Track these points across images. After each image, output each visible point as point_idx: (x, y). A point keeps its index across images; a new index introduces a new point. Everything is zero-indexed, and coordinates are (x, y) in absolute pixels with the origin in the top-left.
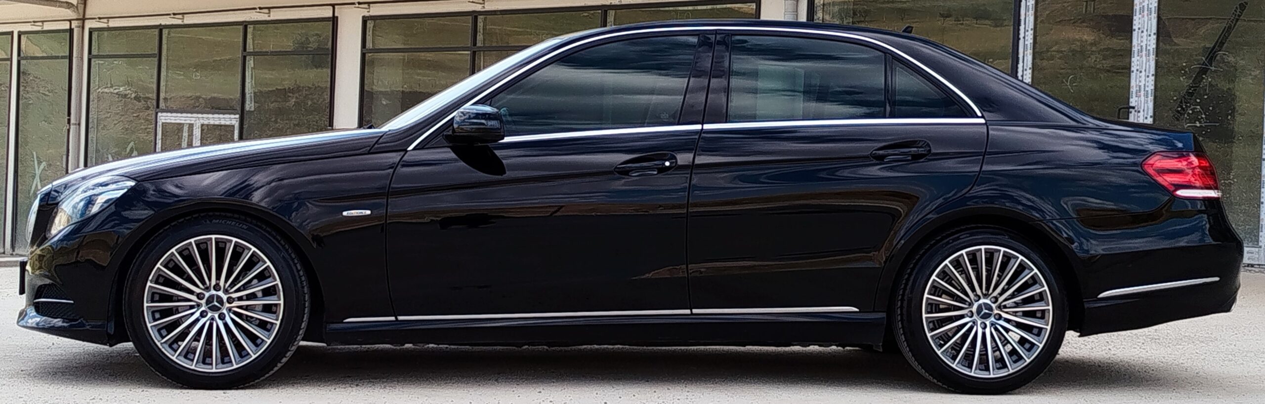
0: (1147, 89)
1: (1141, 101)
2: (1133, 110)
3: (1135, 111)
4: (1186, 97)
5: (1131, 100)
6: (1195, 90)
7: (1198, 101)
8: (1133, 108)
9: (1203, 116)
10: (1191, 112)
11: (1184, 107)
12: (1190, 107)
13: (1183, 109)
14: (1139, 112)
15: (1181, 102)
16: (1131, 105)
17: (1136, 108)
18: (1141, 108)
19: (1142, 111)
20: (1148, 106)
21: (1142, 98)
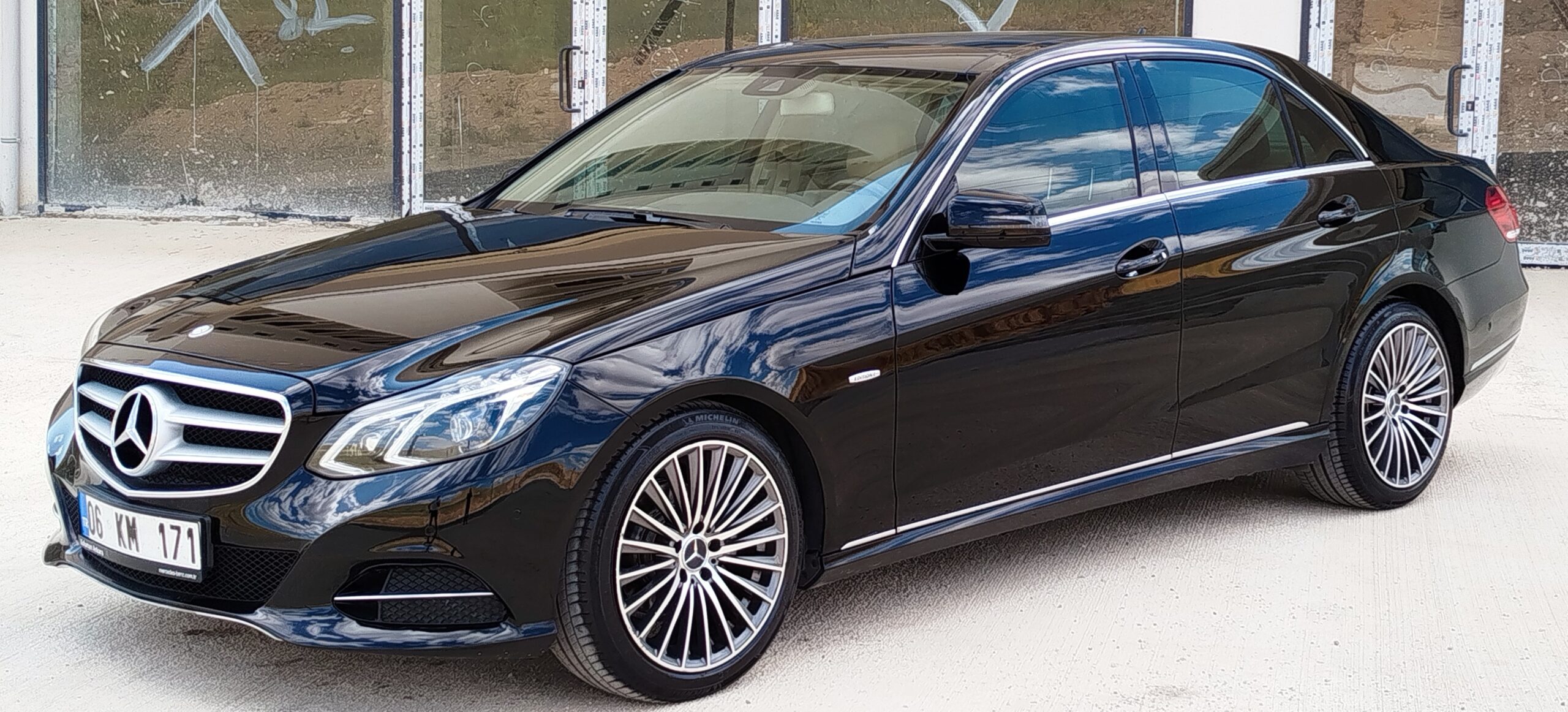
0: (596, 25)
1: (589, 40)
2: (578, 52)
3: (581, 52)
4: (652, 36)
5: (574, 38)
6: (664, 28)
7: (669, 41)
8: (578, 48)
9: (677, 60)
10: (659, 54)
11: (650, 48)
12: (657, 48)
13: (647, 50)
14: (586, 53)
15: (645, 42)
16: (574, 44)
17: (582, 49)
18: (589, 49)
19: (590, 52)
20: (599, 47)
21: (591, 36)
